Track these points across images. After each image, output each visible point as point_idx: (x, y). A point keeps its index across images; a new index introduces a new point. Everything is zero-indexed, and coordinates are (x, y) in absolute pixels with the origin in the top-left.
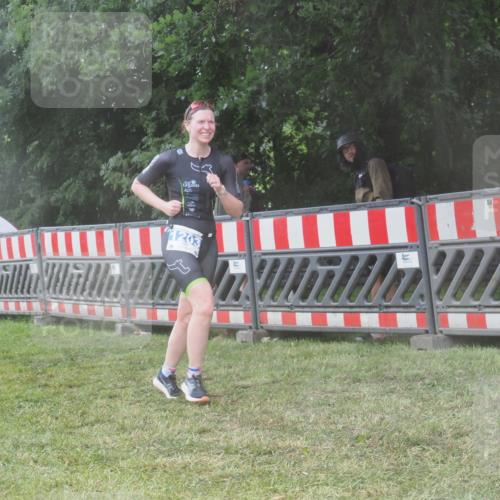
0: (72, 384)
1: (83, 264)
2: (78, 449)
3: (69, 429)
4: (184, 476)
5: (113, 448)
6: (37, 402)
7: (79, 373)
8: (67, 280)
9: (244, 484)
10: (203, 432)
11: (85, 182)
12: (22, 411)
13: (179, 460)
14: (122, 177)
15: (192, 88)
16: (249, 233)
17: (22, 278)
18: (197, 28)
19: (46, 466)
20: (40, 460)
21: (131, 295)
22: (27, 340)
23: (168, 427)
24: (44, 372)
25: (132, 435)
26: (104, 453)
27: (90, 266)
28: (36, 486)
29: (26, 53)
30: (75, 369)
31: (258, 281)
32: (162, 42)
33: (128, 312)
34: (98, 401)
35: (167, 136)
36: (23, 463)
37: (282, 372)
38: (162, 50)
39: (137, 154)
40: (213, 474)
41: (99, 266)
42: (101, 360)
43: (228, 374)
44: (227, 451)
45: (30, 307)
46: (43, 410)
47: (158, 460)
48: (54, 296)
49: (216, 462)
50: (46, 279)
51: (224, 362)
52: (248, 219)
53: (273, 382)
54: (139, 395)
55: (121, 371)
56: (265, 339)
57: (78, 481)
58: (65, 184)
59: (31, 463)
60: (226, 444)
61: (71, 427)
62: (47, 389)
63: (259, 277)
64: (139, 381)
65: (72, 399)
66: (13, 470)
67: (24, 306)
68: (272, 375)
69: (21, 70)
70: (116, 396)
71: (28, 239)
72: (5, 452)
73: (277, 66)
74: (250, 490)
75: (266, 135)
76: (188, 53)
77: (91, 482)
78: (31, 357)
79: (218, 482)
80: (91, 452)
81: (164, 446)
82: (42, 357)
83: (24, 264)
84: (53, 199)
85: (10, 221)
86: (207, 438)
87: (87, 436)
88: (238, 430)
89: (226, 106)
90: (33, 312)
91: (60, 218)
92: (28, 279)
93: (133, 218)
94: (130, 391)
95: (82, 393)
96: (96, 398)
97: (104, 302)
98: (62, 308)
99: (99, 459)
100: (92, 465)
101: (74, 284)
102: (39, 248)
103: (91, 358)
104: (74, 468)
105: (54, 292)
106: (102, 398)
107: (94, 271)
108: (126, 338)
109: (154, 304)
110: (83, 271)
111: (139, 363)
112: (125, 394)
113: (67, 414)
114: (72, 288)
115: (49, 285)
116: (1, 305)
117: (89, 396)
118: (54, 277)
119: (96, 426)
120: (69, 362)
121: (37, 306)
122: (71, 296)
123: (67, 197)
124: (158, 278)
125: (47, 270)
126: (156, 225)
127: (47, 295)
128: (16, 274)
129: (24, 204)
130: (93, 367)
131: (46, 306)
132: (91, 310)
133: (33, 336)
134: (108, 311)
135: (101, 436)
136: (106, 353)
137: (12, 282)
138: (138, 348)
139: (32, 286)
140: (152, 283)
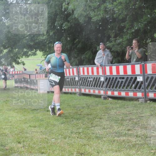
0: (88, 114)
1: (92, 78)
2: (91, 134)
4: (123, 143)
5: (101, 134)
6: (78, 119)
7: (90, 111)
8: (87, 82)
9: (142, 147)
10: (129, 130)
11: (92, 52)
12: (73, 122)
13: (122, 138)
15: (126, 22)
16: (143, 68)
17: (73, 81)
18: (128, 4)
19: (81, 139)
20: (79, 137)
21: (106, 87)
22: (75, 100)
23: (118, 128)
24: (80, 110)
25: (107, 130)
26: (99, 136)
27: (94, 78)
28: (78, 145)
29: (75, 12)
31: (146, 83)
32: (117, 8)
33: (106, 92)
35: (118, 38)
36: (74, 138)
37: (154, 112)
38: (117, 11)
39: (108, 43)
40: (132, 143)
41: (97, 78)
42: (97, 107)
43: (137, 112)
44: (137, 136)
45: (75, 90)
46: (79, 122)
47: (115, 138)
49: (133, 140)
50: (81, 82)
51: (135, 109)
52: (143, 64)
53: (151, 115)
54: (109, 118)
55: (103, 111)
56: (148, 102)
57: (91, 144)
58: (86, 53)
59: (77, 138)
60: (136, 134)
61: (88, 127)
62: (81, 116)
63: (147, 82)
64: (109, 114)
65: (88, 119)
66: (71, 140)
67: (73, 90)
68: (151, 113)
69: (73, 18)
70: (102, 118)
71: (75, 69)
72: (68, 134)
73: (153, 15)
74: (144, 149)
75: (149, 38)
76: (125, 12)
77: (95, 144)
78: (76, 106)
79: (134, 146)
80: (94, 135)
81: (117, 134)
82: (79, 106)
83: (74, 77)
84: (82, 57)
86: (130, 132)
87: (93, 130)
88: (140, 130)
89: (137, 28)
90: (76, 92)
91: (85, 63)
92: (75, 81)
94: (106, 117)
95: (91, 117)
96: (96, 119)
97: (98, 89)
98: (85, 91)
99: (97, 137)
100: (95, 139)
101: (89, 83)
102: (78, 72)
103: (94, 106)
104: (90, 140)
105: (83, 86)
106: (97, 119)
107: (95, 79)
108: (105, 100)
109: (113, 90)
110: (92, 80)
111: (109, 108)
112: (105, 118)
113: (87, 123)
114: (88, 85)
115: (81, 84)
116: (67, 89)
117: (94, 118)
118: (83, 81)
119: (96, 127)
120: (87, 107)
121: (77, 90)
122: (88, 87)
123: (87, 56)
124: (115, 82)
125: (81, 79)
126: (115, 65)
127: (81, 87)
128: (71, 80)
129: (74, 59)
130: (95, 109)
131: (80, 90)
132: (94, 92)
133: (77, 99)
134: (99, 92)
135: (98, 130)
136: (99, 105)
137: (70, 83)
138: (108, 104)
139: (76, 84)
140: (113, 83)
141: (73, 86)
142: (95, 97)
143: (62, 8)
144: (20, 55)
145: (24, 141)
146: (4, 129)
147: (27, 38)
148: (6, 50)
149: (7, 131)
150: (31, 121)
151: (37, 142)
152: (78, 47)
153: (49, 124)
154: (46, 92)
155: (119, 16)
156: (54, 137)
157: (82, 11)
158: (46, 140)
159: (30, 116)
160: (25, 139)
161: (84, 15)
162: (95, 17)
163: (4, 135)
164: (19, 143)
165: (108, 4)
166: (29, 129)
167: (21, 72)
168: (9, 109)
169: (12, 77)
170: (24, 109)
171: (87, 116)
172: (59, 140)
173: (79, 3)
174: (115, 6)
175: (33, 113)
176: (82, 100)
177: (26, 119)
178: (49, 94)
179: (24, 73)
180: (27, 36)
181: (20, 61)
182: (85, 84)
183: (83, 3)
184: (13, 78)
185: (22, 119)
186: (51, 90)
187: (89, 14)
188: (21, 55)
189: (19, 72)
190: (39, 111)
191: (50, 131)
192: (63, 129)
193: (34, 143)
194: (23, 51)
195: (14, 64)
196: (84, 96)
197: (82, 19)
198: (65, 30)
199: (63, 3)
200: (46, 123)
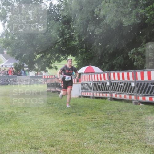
0: (119, 119)
1: (123, 83)
2: (122, 139)
3: (119, 133)
5: (133, 139)
6: (109, 124)
7: (121, 116)
8: (118, 87)
11: (123, 57)
12: (105, 127)
14: (135, 56)
17: (104, 87)
19: (113, 144)
20: (111, 142)
21: (138, 92)
22: (106, 105)
24: (111, 115)
25: (139, 136)
26: (130, 141)
27: (125, 83)
28: (110, 149)
29: (107, 18)
30: (120, 115)
32: (149, 14)
33: (137, 98)
34: (128, 125)
36: (106, 142)
38: (149, 16)
39: (140, 49)
41: (128, 83)
42: (128, 112)
45: (107, 95)
46: (111, 127)
47: (147, 144)
48: (114, 92)
50: (112, 87)
54: (140, 124)
55: (135, 116)
57: (123, 149)
58: (117, 58)
59: (108, 143)
62: (112, 120)
64: (140, 119)
65: (120, 124)
66: (103, 144)
67: (105, 95)
69: (105, 23)
70: (133, 123)
71: (106, 74)
72: (100, 139)
78: (107, 110)
80: (126, 141)
82: (110, 111)
83: (105, 82)
84: (113, 62)
85: (101, 69)
87: (125, 135)
90: (107, 97)
91: (116, 68)
92: (106, 87)
93: (138, 69)
94: (138, 122)
95: (123, 122)
96: (127, 124)
97: (129, 94)
98: (116, 96)
99: (129, 143)
100: (126, 144)
101: (120, 88)
102: (110, 77)
103: (125, 111)
104: (121, 145)
105: (114, 91)
106: (129, 124)
107: (126, 85)
108: (136, 106)
109: (144, 95)
110: (123, 85)
111: (140, 114)
112: (136, 123)
113: (118, 128)
114: (119, 90)
115: (112, 89)
116: (98, 94)
117: (125, 123)
118: (114, 86)
119: (127, 132)
120: (118, 112)
121: (109, 95)
122: (119, 92)
123: (118, 62)
124: (146, 87)
125: (112, 84)
126: (146, 71)
127: (112, 92)
128: (103, 85)
129: (105, 64)
130: (126, 114)
131: (111, 95)
132: (125, 97)
133: (108, 104)
134: (130, 97)
135: (129, 135)
136: (130, 110)
137: (101, 87)
138: (139, 109)
139: (107, 89)
140: (144, 89)
141: (104, 91)
142: (126, 102)
143: (94, 14)
144: (52, 60)
145: (56, 145)
146: (37, 132)
147: (59, 43)
148: (39, 55)
149: (40, 134)
150: (63, 124)
151: (69, 146)
152: (109, 52)
153: (81, 128)
154: (78, 96)
155: (151, 21)
156: (86, 141)
157: (114, 17)
158: (78, 144)
159: (62, 120)
160: (57, 143)
161: (116, 21)
162: (127, 22)
163: (37, 138)
164: (52, 146)
165: (139, 9)
166: (61, 132)
167: (53, 77)
168: (42, 112)
169: (44, 82)
170: (57, 113)
171: (119, 121)
172: (91, 145)
173: (111, 9)
174: (147, 12)
175: (65, 117)
176: (113, 105)
177: (58, 123)
178: (80, 98)
179: (56, 78)
180: (59, 42)
181: (52, 66)
182: (116, 89)
183: (115, 9)
184: (46, 82)
185: (55, 122)
186: (82, 95)
187: (121, 19)
188: (54, 61)
189: (51, 77)
190: (71, 115)
191: (82, 135)
192: (94, 134)
193: (67, 146)
194: (55, 56)
195: (47, 68)
196: (115, 101)
197: (114, 25)
198: (96, 35)
199: (94, 9)
200: (78, 127)
